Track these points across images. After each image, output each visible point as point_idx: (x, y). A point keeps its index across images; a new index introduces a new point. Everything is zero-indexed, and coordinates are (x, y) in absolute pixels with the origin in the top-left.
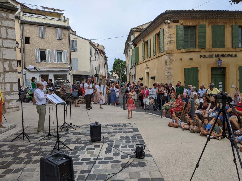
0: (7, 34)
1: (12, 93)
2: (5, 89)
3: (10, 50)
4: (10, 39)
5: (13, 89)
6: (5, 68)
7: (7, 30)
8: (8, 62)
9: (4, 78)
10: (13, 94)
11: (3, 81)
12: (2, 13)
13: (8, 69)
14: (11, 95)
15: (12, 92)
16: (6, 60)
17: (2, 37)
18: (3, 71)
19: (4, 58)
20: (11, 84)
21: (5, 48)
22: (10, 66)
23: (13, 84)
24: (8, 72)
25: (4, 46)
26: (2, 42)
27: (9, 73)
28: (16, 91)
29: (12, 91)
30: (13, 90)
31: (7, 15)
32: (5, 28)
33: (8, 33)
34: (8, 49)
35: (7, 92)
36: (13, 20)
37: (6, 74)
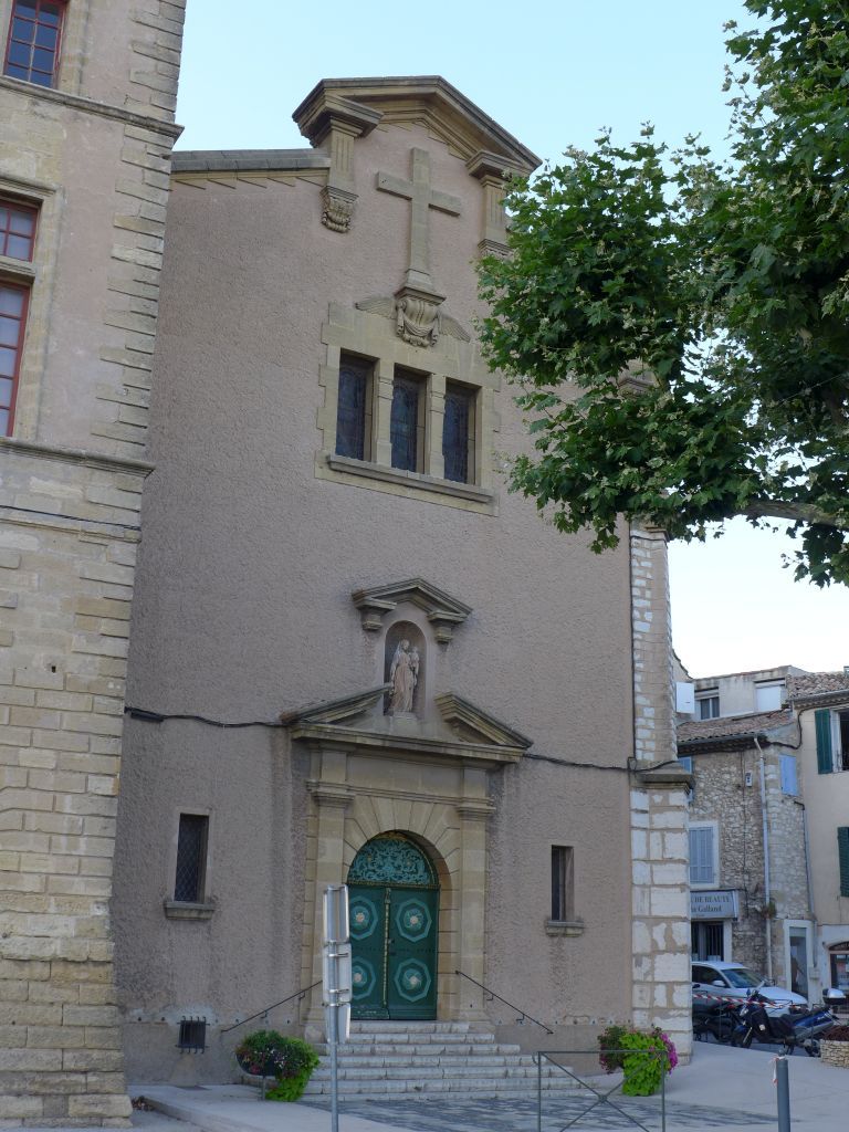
0: (664, 848)
1: (672, 1013)
2: (653, 999)
3: (671, 890)
4: (671, 860)
5: (675, 1000)
6: (654, 943)
7: (663, 837)
8: (664, 925)
9: (653, 968)
10: (674, 1016)
11: (649, 979)
12: (653, 794)
13: (662, 945)
14: (669, 1017)
15: (670, 1010)
16: (658, 920)
17: (652, 858)
18: (648, 950)
19: (654, 914)
20: (670, 986)
21: (657, 886)
22: (668, 936)
23: (675, 987)
24: (663, 952)
25: (656, 883)
26: (652, 872)
27: (666, 955)
28: (682, 1009)
29: (671, 1006)
30: (673, 1004)
31: (666, 799)
32: (658, 834)
33: (667, 845)
34: (664, 890)
35: (658, 1007)
36: (678, 807)
37: (658, 958)
